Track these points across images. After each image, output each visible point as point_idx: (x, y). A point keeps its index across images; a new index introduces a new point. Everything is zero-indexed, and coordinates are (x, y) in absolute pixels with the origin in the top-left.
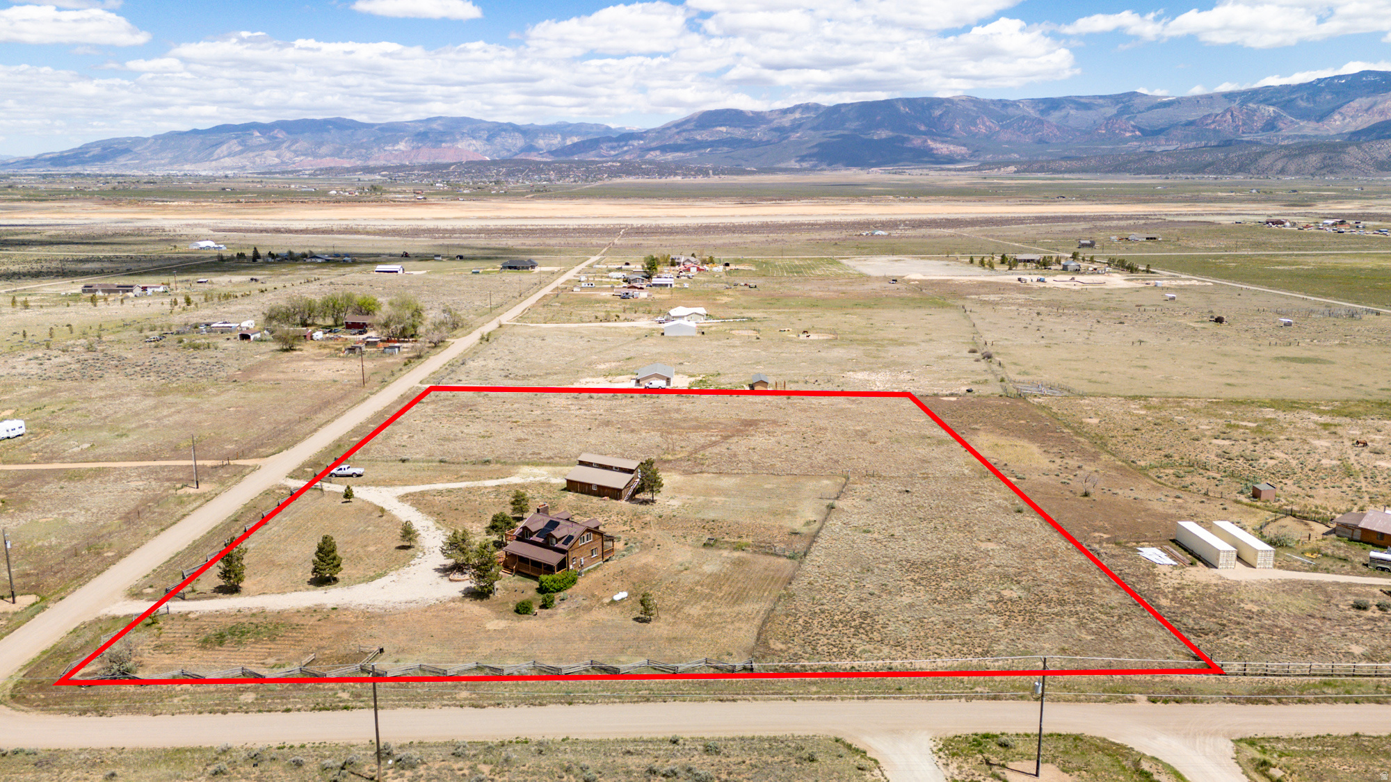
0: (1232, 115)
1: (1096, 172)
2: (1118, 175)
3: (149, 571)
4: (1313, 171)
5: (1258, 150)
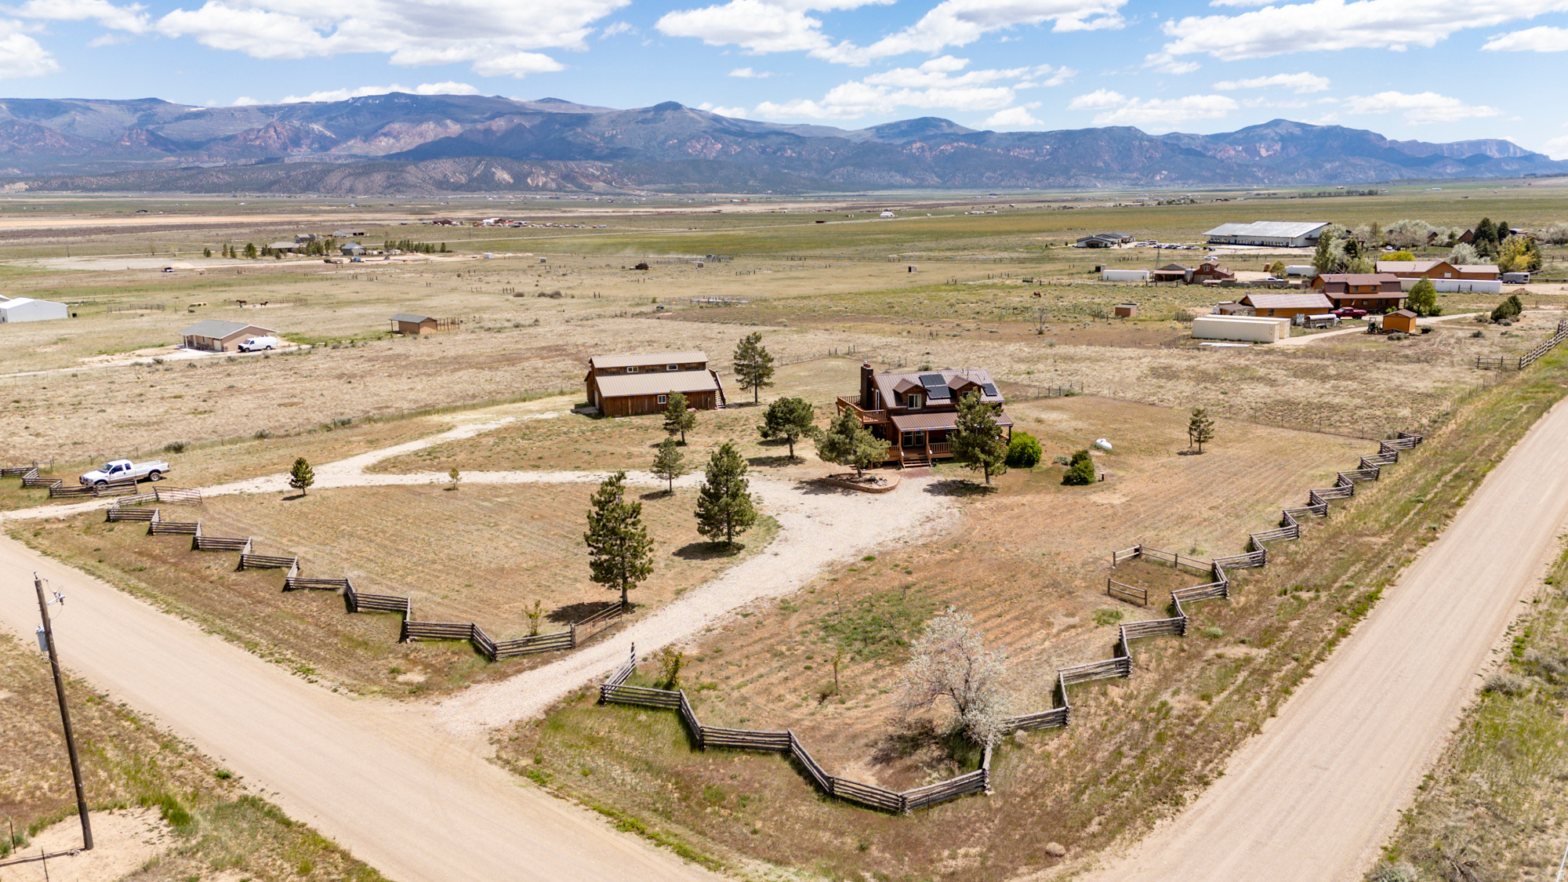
0: (276, 131)
1: (140, 190)
2: (170, 193)
3: (283, 673)
4: (380, 190)
5: (319, 168)
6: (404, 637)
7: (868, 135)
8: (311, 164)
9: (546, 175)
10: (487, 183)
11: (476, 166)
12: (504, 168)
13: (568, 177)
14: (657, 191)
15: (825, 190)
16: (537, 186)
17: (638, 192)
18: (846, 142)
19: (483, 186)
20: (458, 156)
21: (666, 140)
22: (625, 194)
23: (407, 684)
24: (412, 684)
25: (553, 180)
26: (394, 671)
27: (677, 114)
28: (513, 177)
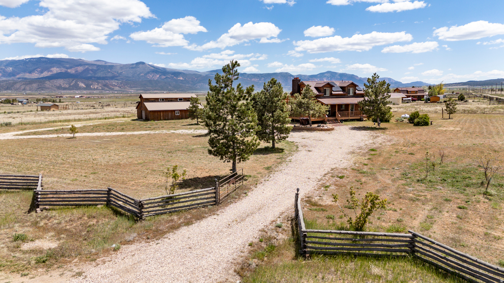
4: (36, 90)
5: (12, 82)
6: (34, 206)
7: (207, 73)
8: (9, 80)
9: (98, 85)
10: (76, 87)
11: (72, 82)
12: (82, 82)
13: (106, 85)
14: (137, 90)
15: (194, 90)
16: (94, 88)
17: (130, 90)
18: (200, 75)
19: (75, 88)
20: (65, 78)
21: (140, 74)
22: (126, 91)
23: (33, 251)
24: (41, 252)
25: (100, 86)
26: (18, 238)
27: (143, 66)
28: (85, 85)
